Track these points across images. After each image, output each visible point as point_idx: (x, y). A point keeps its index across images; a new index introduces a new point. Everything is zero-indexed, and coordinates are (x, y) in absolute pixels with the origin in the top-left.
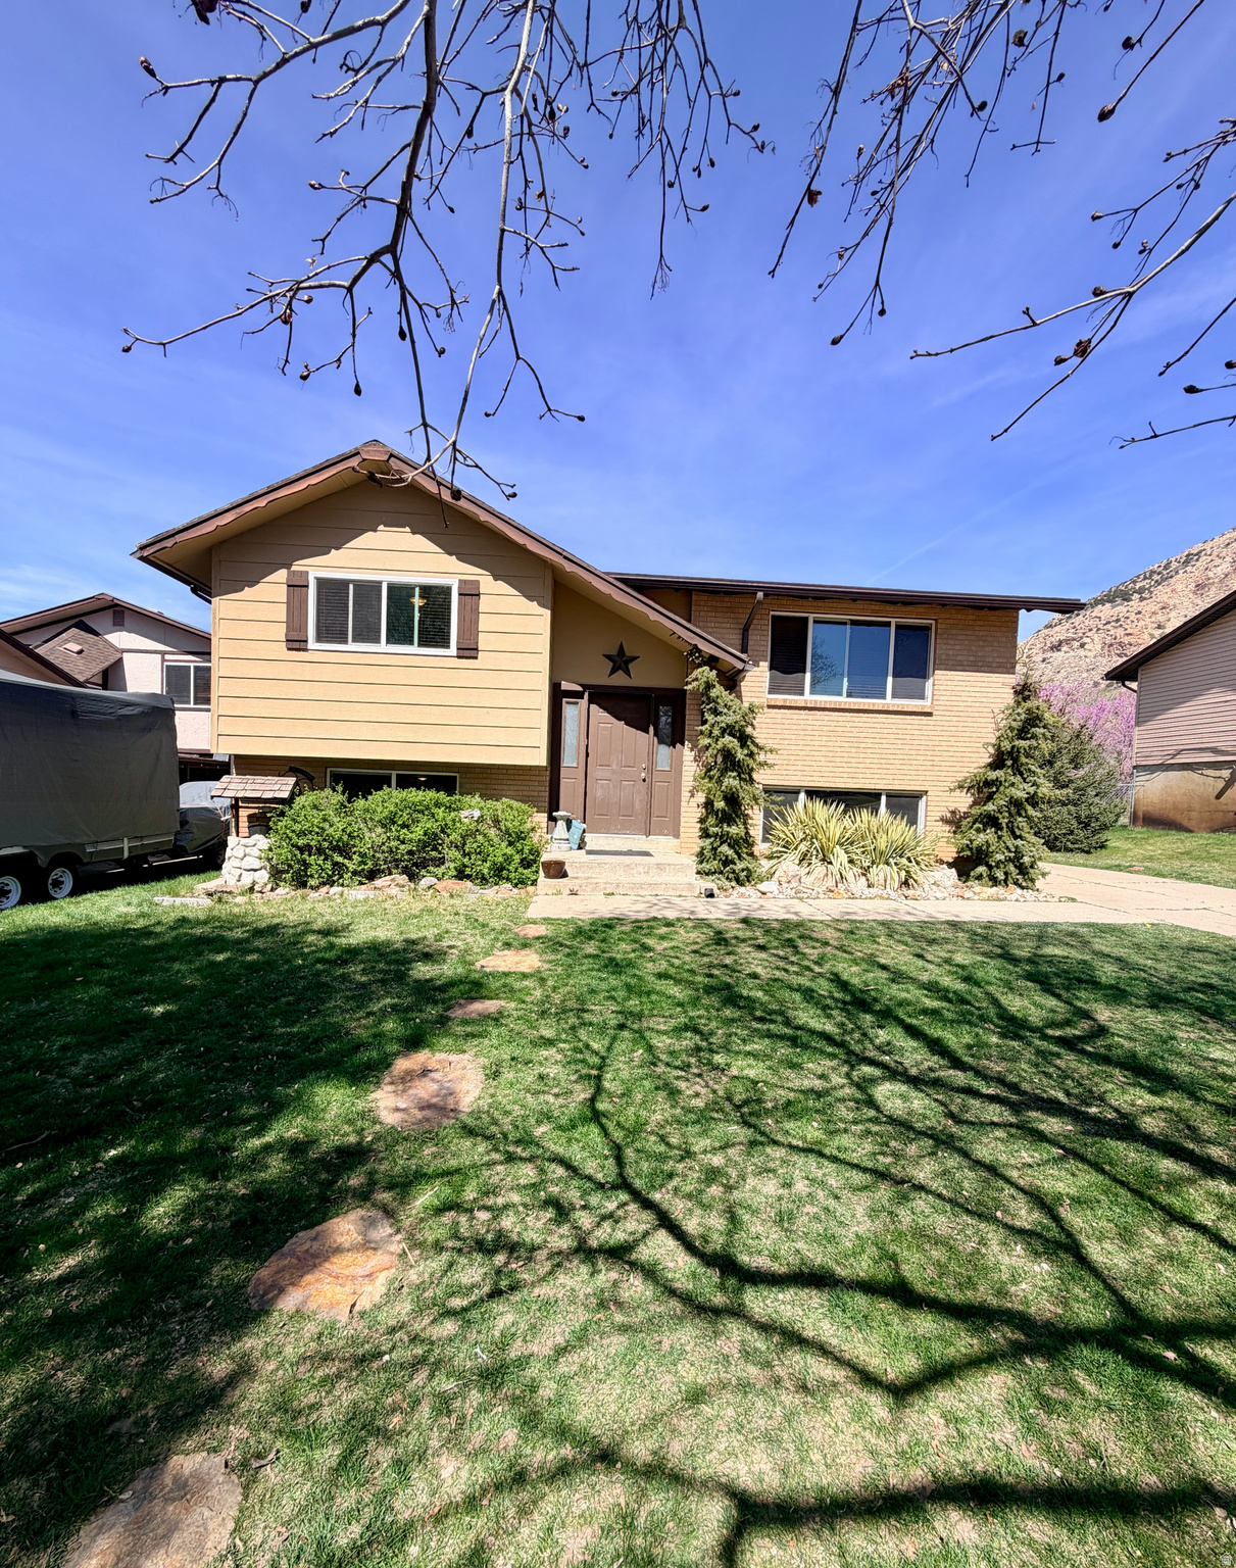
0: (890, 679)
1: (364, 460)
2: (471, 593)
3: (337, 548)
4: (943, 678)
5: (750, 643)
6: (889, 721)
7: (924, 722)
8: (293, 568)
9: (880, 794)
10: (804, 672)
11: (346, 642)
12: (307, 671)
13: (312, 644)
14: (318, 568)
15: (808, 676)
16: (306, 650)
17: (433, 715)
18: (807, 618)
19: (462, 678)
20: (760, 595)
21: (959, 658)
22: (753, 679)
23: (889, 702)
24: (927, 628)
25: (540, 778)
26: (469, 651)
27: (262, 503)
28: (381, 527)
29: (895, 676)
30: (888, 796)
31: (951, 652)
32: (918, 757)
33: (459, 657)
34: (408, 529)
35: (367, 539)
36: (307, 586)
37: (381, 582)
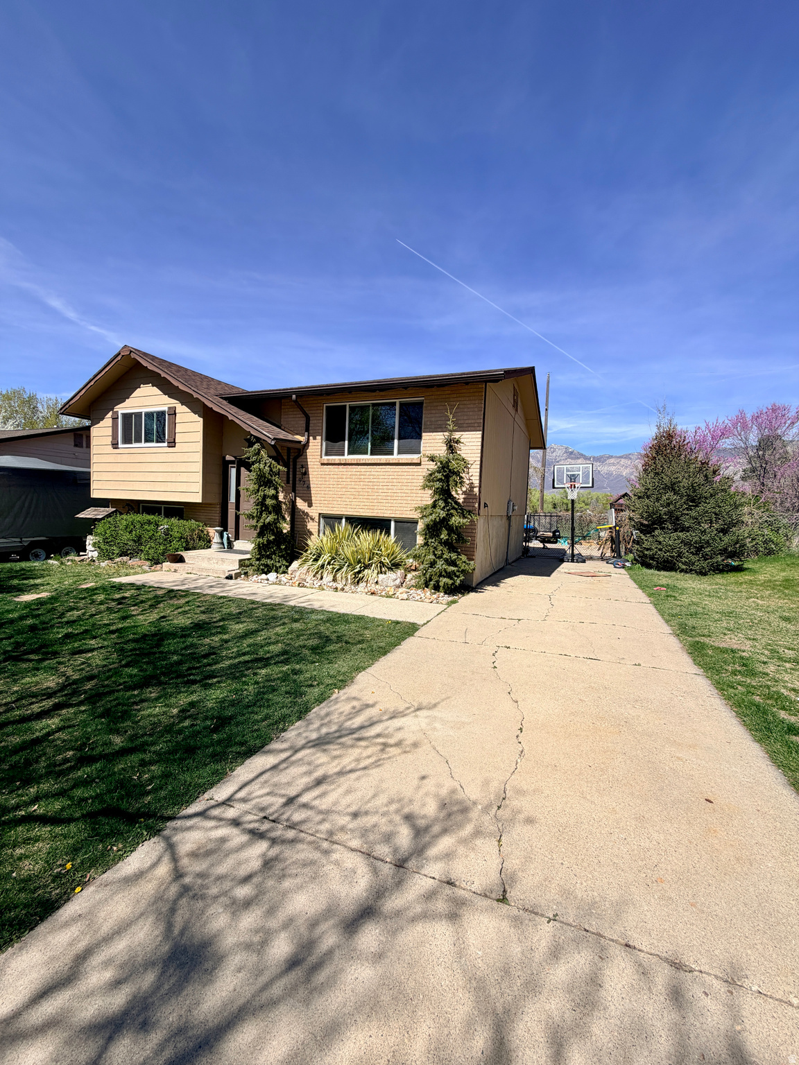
0: (396, 442)
1: (123, 356)
2: (173, 413)
3: (128, 398)
4: (428, 438)
5: (311, 425)
6: (383, 470)
7: (415, 470)
8: (115, 410)
9: (390, 520)
10: (344, 441)
11: (132, 443)
12: (120, 458)
13: (120, 445)
14: (123, 408)
15: (346, 442)
16: (118, 448)
17: (160, 477)
18: (345, 406)
19: (170, 458)
20: (294, 396)
21: (439, 422)
22: (314, 447)
23: (396, 457)
24: (420, 404)
25: (215, 509)
26: (172, 444)
27: (92, 383)
28: (142, 386)
29: (400, 438)
30: (396, 522)
31: (433, 419)
32: (412, 495)
33: (169, 447)
34: (151, 385)
35: (138, 392)
36: (118, 418)
37: (142, 413)
